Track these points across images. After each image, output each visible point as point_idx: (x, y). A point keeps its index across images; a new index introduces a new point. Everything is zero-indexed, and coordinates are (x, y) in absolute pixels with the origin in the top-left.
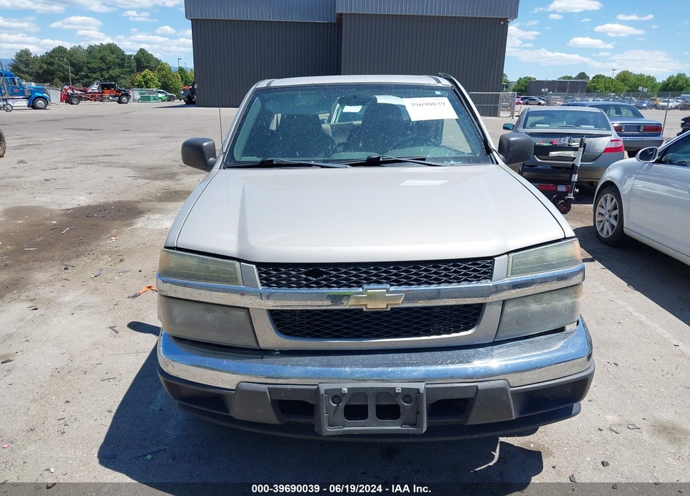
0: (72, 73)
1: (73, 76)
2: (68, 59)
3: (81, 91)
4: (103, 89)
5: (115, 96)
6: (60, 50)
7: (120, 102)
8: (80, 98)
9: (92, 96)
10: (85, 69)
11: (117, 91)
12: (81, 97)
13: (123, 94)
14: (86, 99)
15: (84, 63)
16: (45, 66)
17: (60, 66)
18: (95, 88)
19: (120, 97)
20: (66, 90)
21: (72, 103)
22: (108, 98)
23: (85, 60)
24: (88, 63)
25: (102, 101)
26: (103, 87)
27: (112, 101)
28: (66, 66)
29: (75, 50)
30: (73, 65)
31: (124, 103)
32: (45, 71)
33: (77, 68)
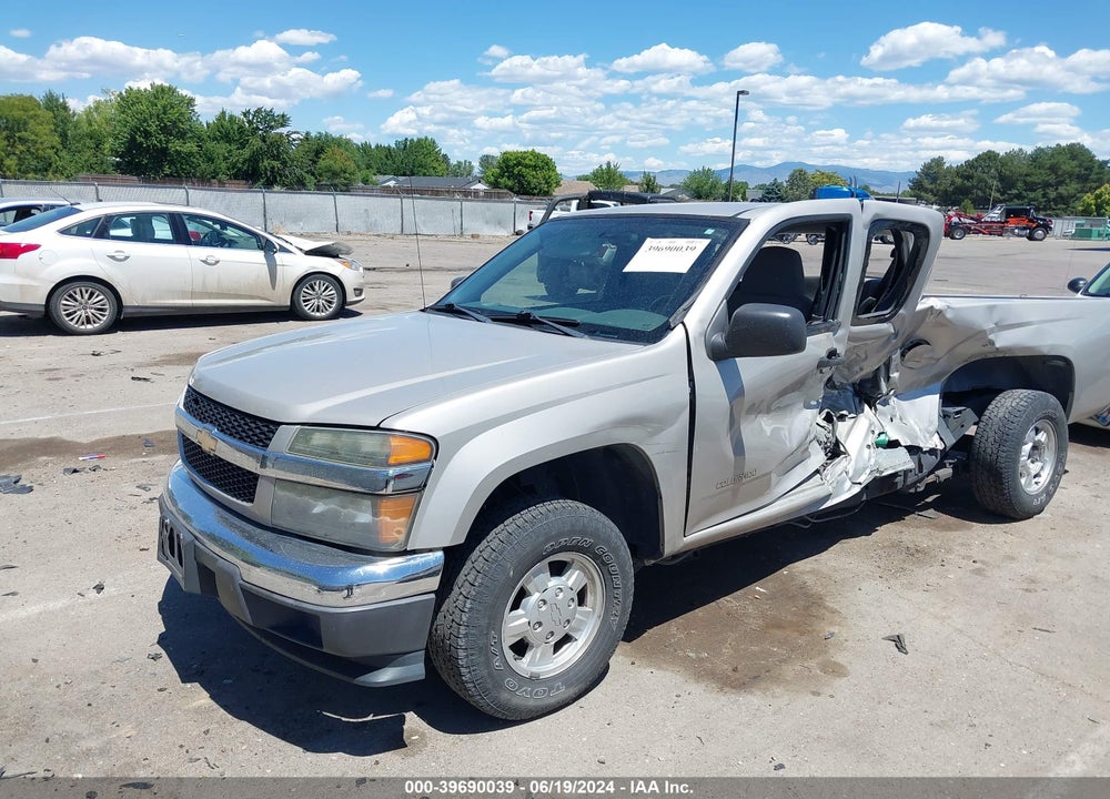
0: (998, 191)
1: (998, 195)
2: (997, 170)
3: (972, 219)
4: (1008, 216)
5: (1025, 229)
6: (990, 156)
7: (1031, 238)
8: (967, 230)
9: (986, 228)
10: (1020, 184)
11: (1030, 221)
12: (969, 229)
13: (1039, 226)
14: (977, 232)
15: (1020, 175)
16: (959, 181)
17: (981, 180)
18: (995, 214)
19: (1032, 230)
20: (950, 217)
21: (953, 238)
22: (1012, 231)
23: (1025, 170)
24: (1026, 175)
25: (1001, 235)
26: (1009, 213)
27: (1019, 236)
28: (990, 181)
29: (1011, 156)
30: (1002, 178)
31: (1036, 240)
32: (956, 188)
33: (1007, 182)
